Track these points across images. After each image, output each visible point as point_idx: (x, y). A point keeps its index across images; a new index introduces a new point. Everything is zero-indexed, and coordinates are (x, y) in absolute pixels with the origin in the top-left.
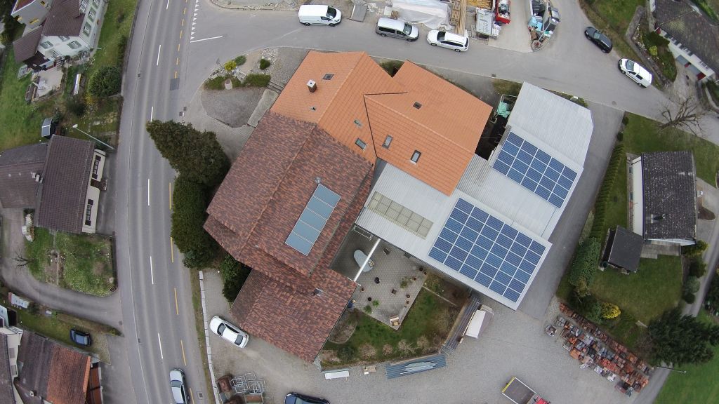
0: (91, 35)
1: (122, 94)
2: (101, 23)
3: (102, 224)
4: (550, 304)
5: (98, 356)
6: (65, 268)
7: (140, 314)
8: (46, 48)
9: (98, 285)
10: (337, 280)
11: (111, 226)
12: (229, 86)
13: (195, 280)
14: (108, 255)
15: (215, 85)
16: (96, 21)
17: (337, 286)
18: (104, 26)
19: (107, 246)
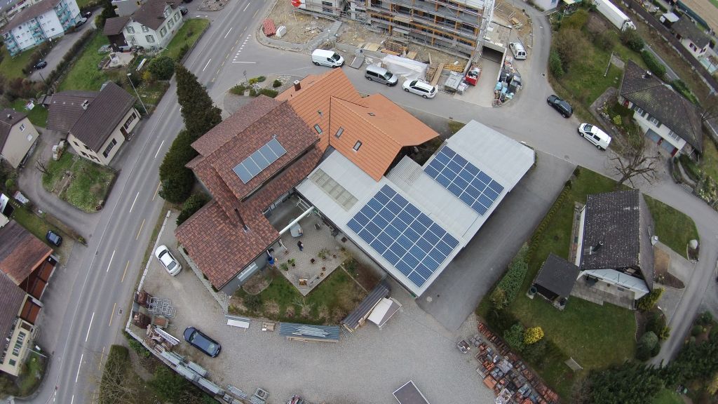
0: (165, 37)
1: (170, 82)
2: (175, 34)
3: (115, 162)
4: (466, 319)
6: (71, 185)
7: (109, 232)
8: (129, 32)
9: (89, 203)
10: (264, 225)
11: (121, 165)
12: (247, 93)
13: (163, 216)
14: (108, 183)
15: (238, 91)
16: (171, 30)
17: (262, 230)
18: (176, 36)
19: (111, 177)
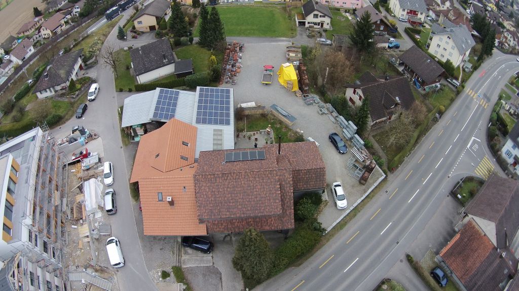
5: (436, 260)
